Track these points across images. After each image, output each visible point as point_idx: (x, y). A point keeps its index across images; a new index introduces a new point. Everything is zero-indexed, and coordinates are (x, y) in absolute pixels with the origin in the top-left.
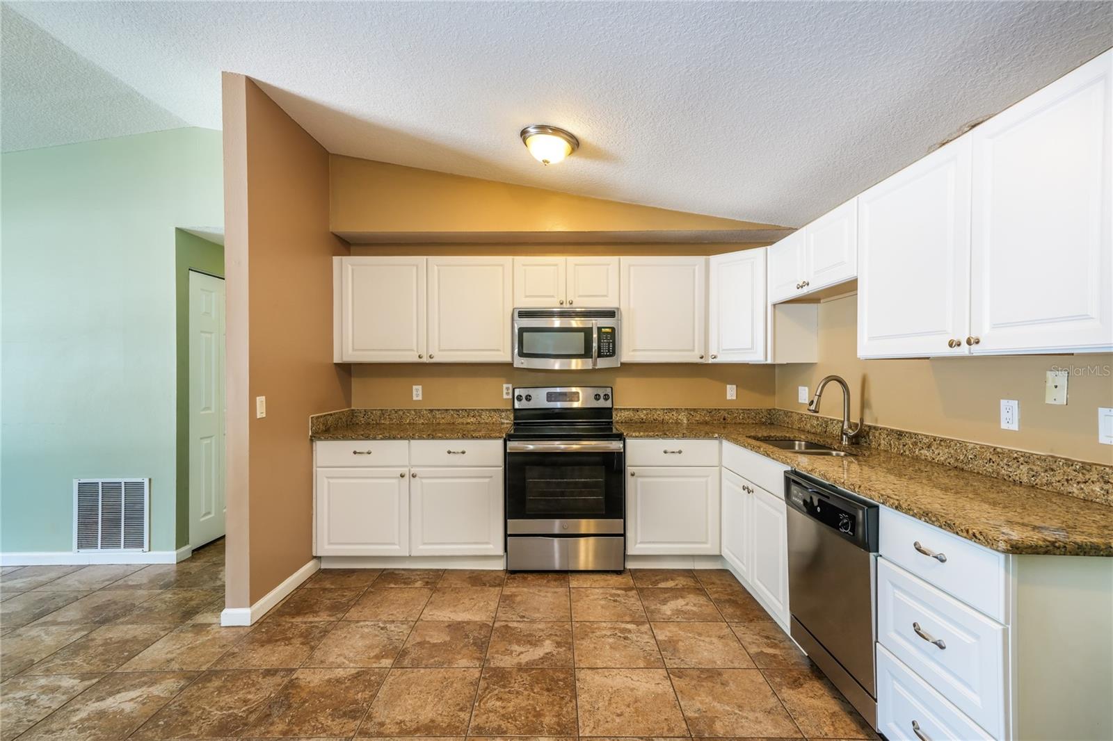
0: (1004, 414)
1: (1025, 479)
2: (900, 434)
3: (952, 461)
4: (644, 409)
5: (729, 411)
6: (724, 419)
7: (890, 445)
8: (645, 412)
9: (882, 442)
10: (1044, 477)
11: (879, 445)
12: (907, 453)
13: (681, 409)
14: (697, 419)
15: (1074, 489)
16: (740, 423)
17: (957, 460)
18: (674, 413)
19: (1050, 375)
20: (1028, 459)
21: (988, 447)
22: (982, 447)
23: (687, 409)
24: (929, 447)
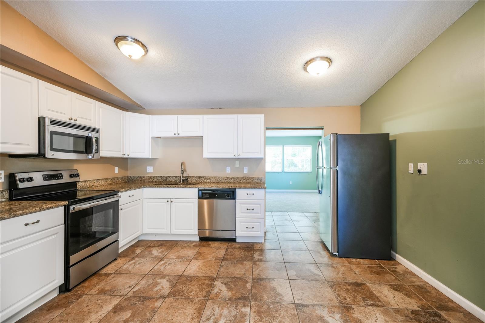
0: (227, 170)
1: (233, 182)
2: (200, 177)
3: (216, 181)
4: (88, 181)
5: (117, 178)
6: (116, 182)
7: (196, 180)
8: (89, 182)
9: (193, 180)
10: (236, 181)
11: (192, 181)
12: (202, 181)
13: (102, 179)
14: (108, 183)
15: (242, 181)
16: (120, 183)
17: (217, 181)
18: (100, 181)
19: (236, 162)
20: (233, 178)
21: (225, 177)
22: (223, 177)
23: (104, 179)
24: (209, 179)
